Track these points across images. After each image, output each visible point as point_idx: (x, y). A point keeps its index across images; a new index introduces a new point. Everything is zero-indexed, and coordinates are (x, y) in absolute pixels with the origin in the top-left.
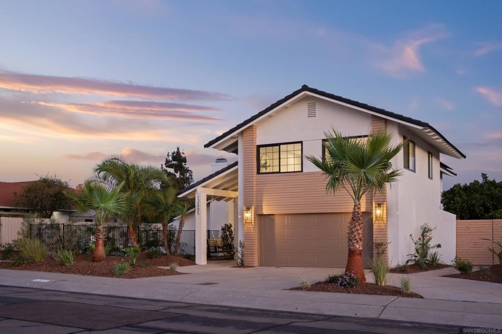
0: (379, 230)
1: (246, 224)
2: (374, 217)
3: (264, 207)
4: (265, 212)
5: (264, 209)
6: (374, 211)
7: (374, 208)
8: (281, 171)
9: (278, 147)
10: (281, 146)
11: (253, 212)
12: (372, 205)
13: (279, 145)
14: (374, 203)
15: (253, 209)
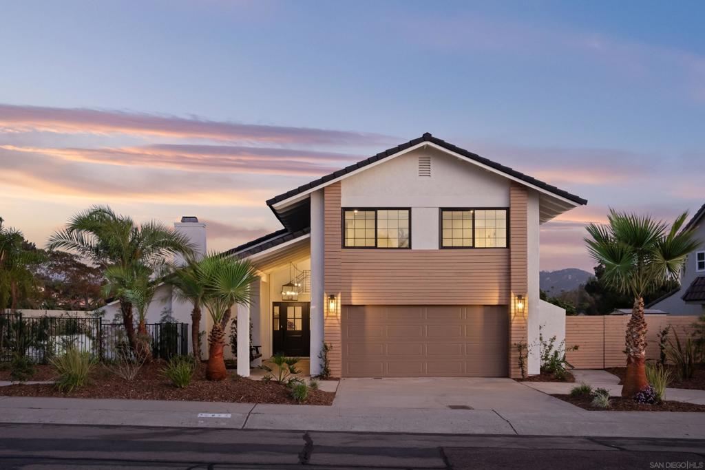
0: (518, 329)
1: (328, 318)
2: (513, 311)
3: (353, 294)
4: (355, 302)
5: (353, 298)
6: (513, 305)
7: (512, 301)
8: (378, 246)
9: (374, 212)
10: (379, 211)
11: (339, 301)
12: (510, 296)
13: (375, 209)
14: (512, 294)
15: (339, 298)
